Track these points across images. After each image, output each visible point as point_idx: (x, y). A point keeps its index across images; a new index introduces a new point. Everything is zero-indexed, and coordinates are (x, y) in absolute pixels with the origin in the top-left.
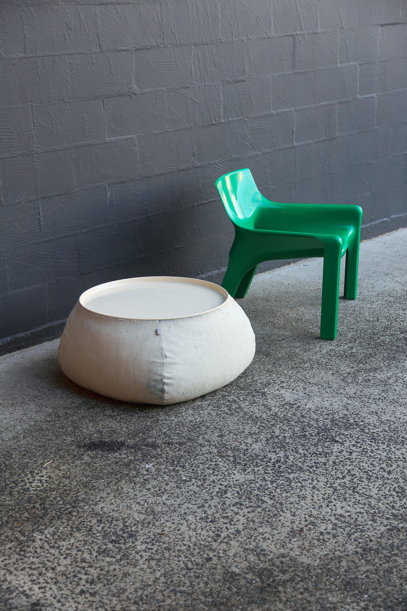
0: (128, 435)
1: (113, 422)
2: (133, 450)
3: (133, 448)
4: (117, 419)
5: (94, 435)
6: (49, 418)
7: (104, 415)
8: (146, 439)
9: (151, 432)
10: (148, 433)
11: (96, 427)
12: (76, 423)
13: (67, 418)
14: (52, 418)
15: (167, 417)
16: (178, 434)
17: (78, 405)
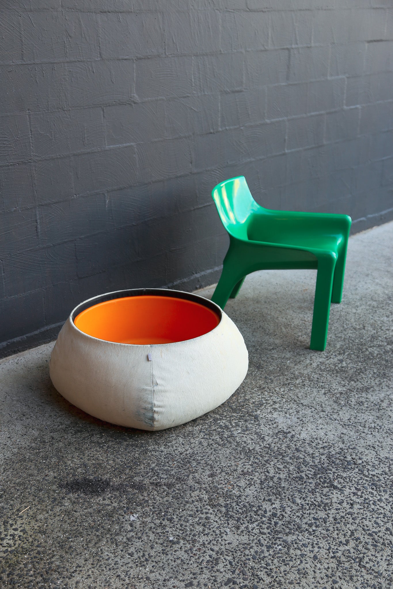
0: (114, 471)
1: (100, 451)
2: (117, 494)
3: (118, 489)
4: (104, 447)
5: (78, 470)
6: (34, 444)
7: (91, 442)
8: (132, 477)
9: (139, 468)
10: (135, 468)
11: (81, 458)
12: (61, 452)
13: (52, 444)
14: (37, 444)
15: (156, 447)
16: (167, 470)
17: (66, 428)
